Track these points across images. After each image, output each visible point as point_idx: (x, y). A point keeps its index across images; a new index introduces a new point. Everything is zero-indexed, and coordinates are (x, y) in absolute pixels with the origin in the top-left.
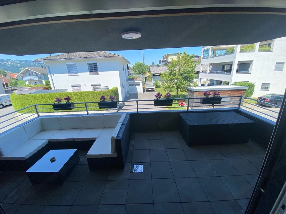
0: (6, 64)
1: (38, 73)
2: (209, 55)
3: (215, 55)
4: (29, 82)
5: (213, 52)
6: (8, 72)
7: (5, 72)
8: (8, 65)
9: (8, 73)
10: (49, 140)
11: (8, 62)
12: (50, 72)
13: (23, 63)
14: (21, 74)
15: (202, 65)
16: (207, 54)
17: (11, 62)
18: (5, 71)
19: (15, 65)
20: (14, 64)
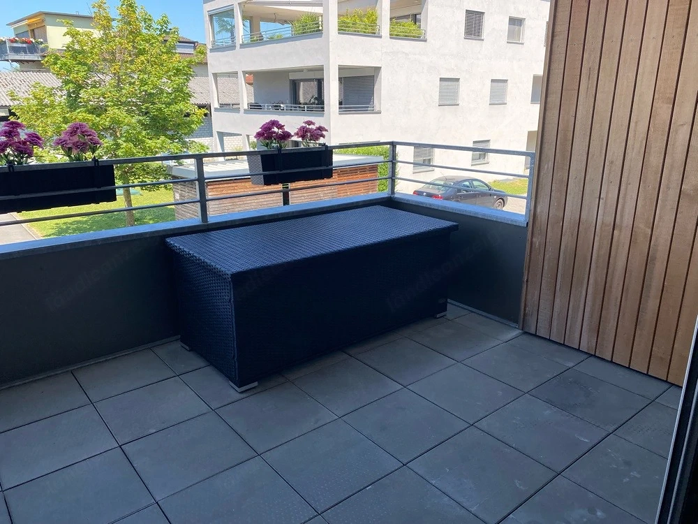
2: (236, 35)
3: (256, 40)
5: (248, 23)
15: (215, 75)
16: (227, 30)
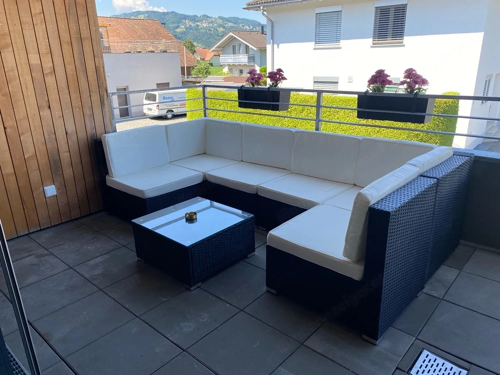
0: (199, 26)
1: (251, 46)
4: (229, 69)
6: (200, 45)
7: (193, 46)
8: (201, 28)
9: (199, 47)
10: (205, 176)
11: (204, 21)
12: (272, 38)
13: (230, 24)
14: (218, 47)
17: (209, 23)
18: (195, 44)
19: (214, 30)
20: (212, 28)
